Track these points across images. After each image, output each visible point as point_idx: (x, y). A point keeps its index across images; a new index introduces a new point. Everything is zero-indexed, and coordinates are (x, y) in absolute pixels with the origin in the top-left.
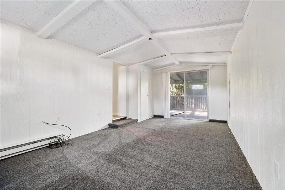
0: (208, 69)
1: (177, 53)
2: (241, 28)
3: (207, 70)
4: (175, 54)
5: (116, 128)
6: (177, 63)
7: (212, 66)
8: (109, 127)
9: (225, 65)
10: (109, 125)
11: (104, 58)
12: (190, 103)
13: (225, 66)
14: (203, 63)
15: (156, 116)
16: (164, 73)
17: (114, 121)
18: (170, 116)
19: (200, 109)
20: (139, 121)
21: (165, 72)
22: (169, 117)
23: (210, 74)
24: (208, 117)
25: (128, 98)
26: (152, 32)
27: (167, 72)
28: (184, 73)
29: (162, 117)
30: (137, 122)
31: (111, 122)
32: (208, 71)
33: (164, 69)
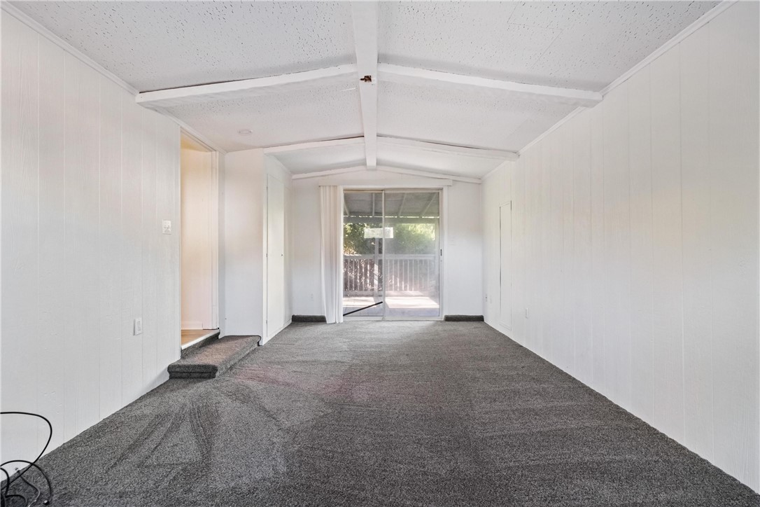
0: (442, 189)
1: (391, 136)
2: (590, 104)
3: (440, 192)
4: (386, 136)
5: (205, 378)
6: (371, 162)
7: (454, 180)
8: (171, 378)
9: (478, 182)
10: (171, 369)
11: (155, 107)
12: (368, 275)
13: (480, 184)
14: (432, 172)
15: (298, 321)
16: (328, 188)
17: (185, 353)
18: (344, 315)
19: (391, 290)
20: (264, 342)
21: (330, 186)
22: (342, 319)
23: (448, 201)
24: (441, 310)
25: (223, 260)
26: (382, 59)
27: (335, 187)
28: (383, 194)
29: (322, 320)
30: (259, 345)
31: (175, 358)
32: (442, 193)
33: (325, 175)
